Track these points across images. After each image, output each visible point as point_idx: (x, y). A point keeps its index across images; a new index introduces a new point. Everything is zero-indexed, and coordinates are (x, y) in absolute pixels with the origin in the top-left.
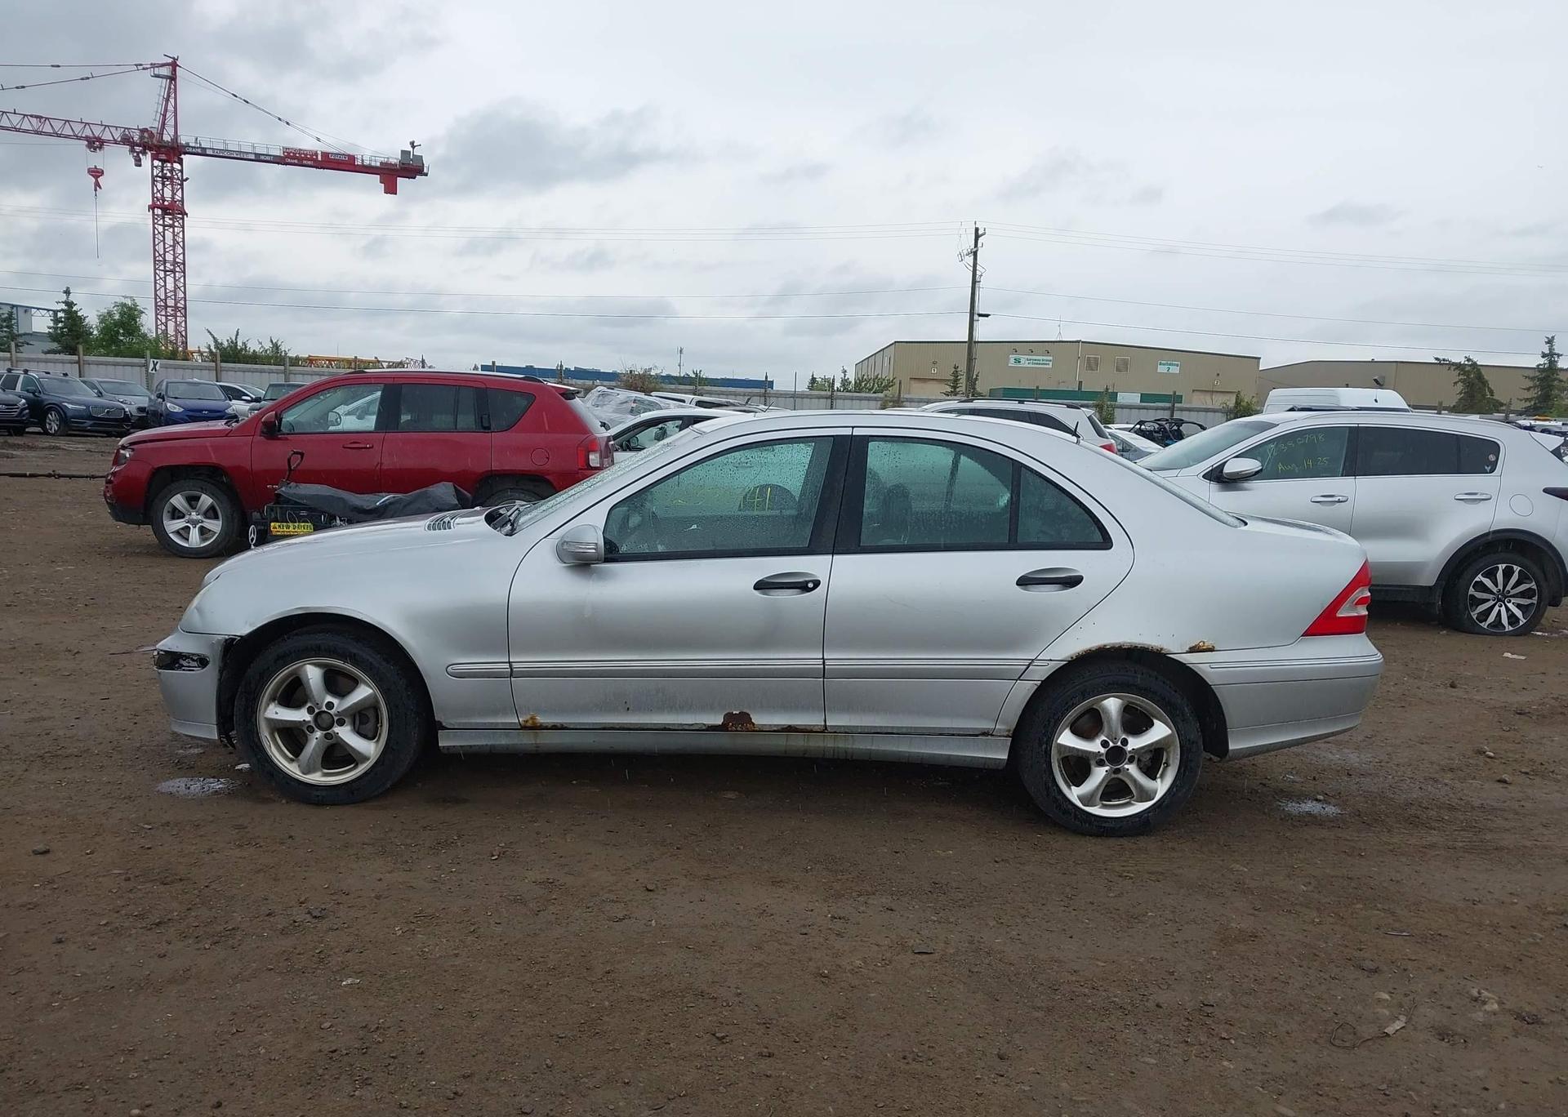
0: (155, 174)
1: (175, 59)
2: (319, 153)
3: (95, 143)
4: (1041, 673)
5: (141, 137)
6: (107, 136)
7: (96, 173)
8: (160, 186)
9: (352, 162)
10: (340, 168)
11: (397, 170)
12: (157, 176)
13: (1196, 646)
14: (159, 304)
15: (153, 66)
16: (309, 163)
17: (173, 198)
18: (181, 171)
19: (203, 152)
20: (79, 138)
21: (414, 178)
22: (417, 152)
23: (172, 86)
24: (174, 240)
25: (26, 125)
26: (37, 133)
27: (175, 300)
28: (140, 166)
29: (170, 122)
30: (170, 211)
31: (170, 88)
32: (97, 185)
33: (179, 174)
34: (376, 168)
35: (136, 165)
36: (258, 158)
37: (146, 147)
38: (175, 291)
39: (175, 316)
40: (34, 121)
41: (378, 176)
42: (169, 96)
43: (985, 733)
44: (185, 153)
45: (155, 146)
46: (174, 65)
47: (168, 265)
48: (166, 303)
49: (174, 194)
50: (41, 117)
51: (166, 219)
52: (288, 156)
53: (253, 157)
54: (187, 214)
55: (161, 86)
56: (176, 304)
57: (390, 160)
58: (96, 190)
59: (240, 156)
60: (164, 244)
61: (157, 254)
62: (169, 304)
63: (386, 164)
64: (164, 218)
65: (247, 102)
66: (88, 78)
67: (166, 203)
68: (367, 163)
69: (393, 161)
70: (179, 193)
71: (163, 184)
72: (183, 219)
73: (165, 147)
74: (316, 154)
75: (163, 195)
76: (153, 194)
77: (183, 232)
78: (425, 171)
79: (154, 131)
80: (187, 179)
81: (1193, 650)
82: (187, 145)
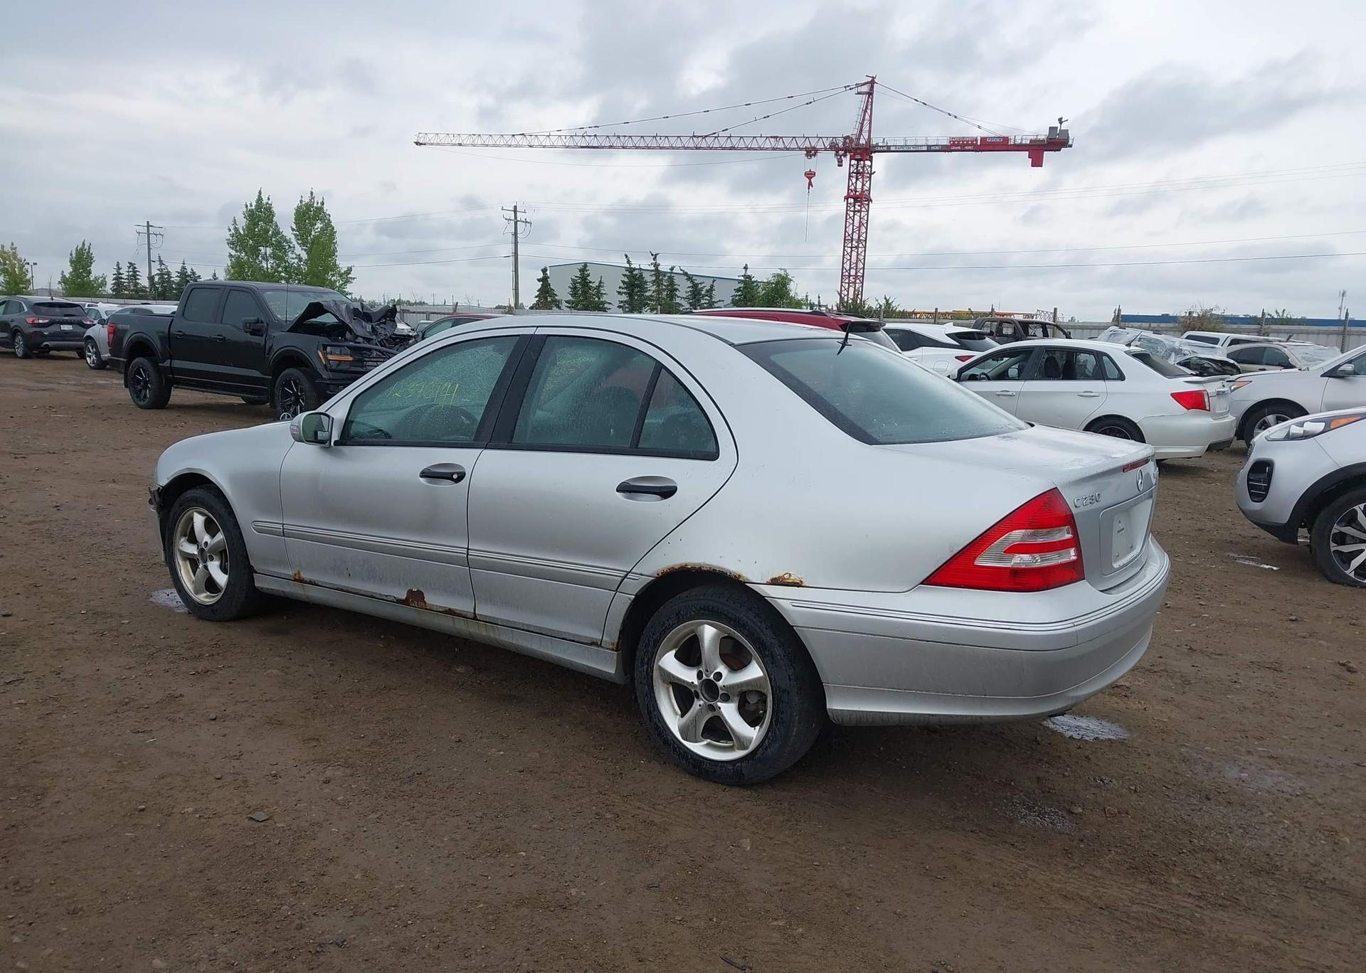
0: (851, 171)
1: (873, 78)
2: (979, 138)
3: (811, 152)
4: (633, 587)
5: (844, 143)
6: (820, 145)
7: (810, 175)
8: (854, 180)
9: (1006, 143)
10: (996, 149)
11: (1045, 145)
12: (853, 173)
13: (779, 577)
14: (844, 274)
15: (858, 85)
16: (970, 148)
17: (862, 188)
18: (871, 167)
19: (888, 150)
20: (801, 149)
21: (1060, 150)
22: (1064, 127)
23: (870, 100)
24: (860, 222)
25: (768, 145)
26: (774, 149)
27: (856, 269)
28: (841, 166)
29: (866, 128)
30: (859, 199)
31: (868, 101)
32: (810, 184)
33: (869, 169)
34: (1026, 145)
35: (839, 166)
36: (930, 149)
37: (846, 150)
38: (857, 263)
39: (855, 283)
40: (772, 140)
41: (1027, 153)
42: (867, 108)
43: (593, 643)
44: (875, 152)
45: (853, 149)
46: (872, 83)
47: (854, 242)
48: (849, 274)
49: (863, 185)
50: (777, 137)
51: (856, 206)
52: (954, 145)
53: (925, 148)
54: (871, 201)
55: (862, 101)
56: (856, 273)
57: (1039, 137)
58: (809, 188)
59: (916, 149)
60: (853, 226)
61: (847, 235)
62: (851, 274)
63: (1036, 140)
64: (854, 206)
65: (925, 104)
66: (811, 103)
67: (858, 193)
68: (1018, 142)
69: (1041, 138)
70: (868, 184)
71: (857, 179)
72: (868, 205)
73: (860, 149)
74: (976, 140)
75: (855, 188)
76: (849, 187)
77: (868, 215)
78: (1070, 143)
79: (854, 137)
80: (874, 172)
81: (775, 582)
82: (877, 145)
